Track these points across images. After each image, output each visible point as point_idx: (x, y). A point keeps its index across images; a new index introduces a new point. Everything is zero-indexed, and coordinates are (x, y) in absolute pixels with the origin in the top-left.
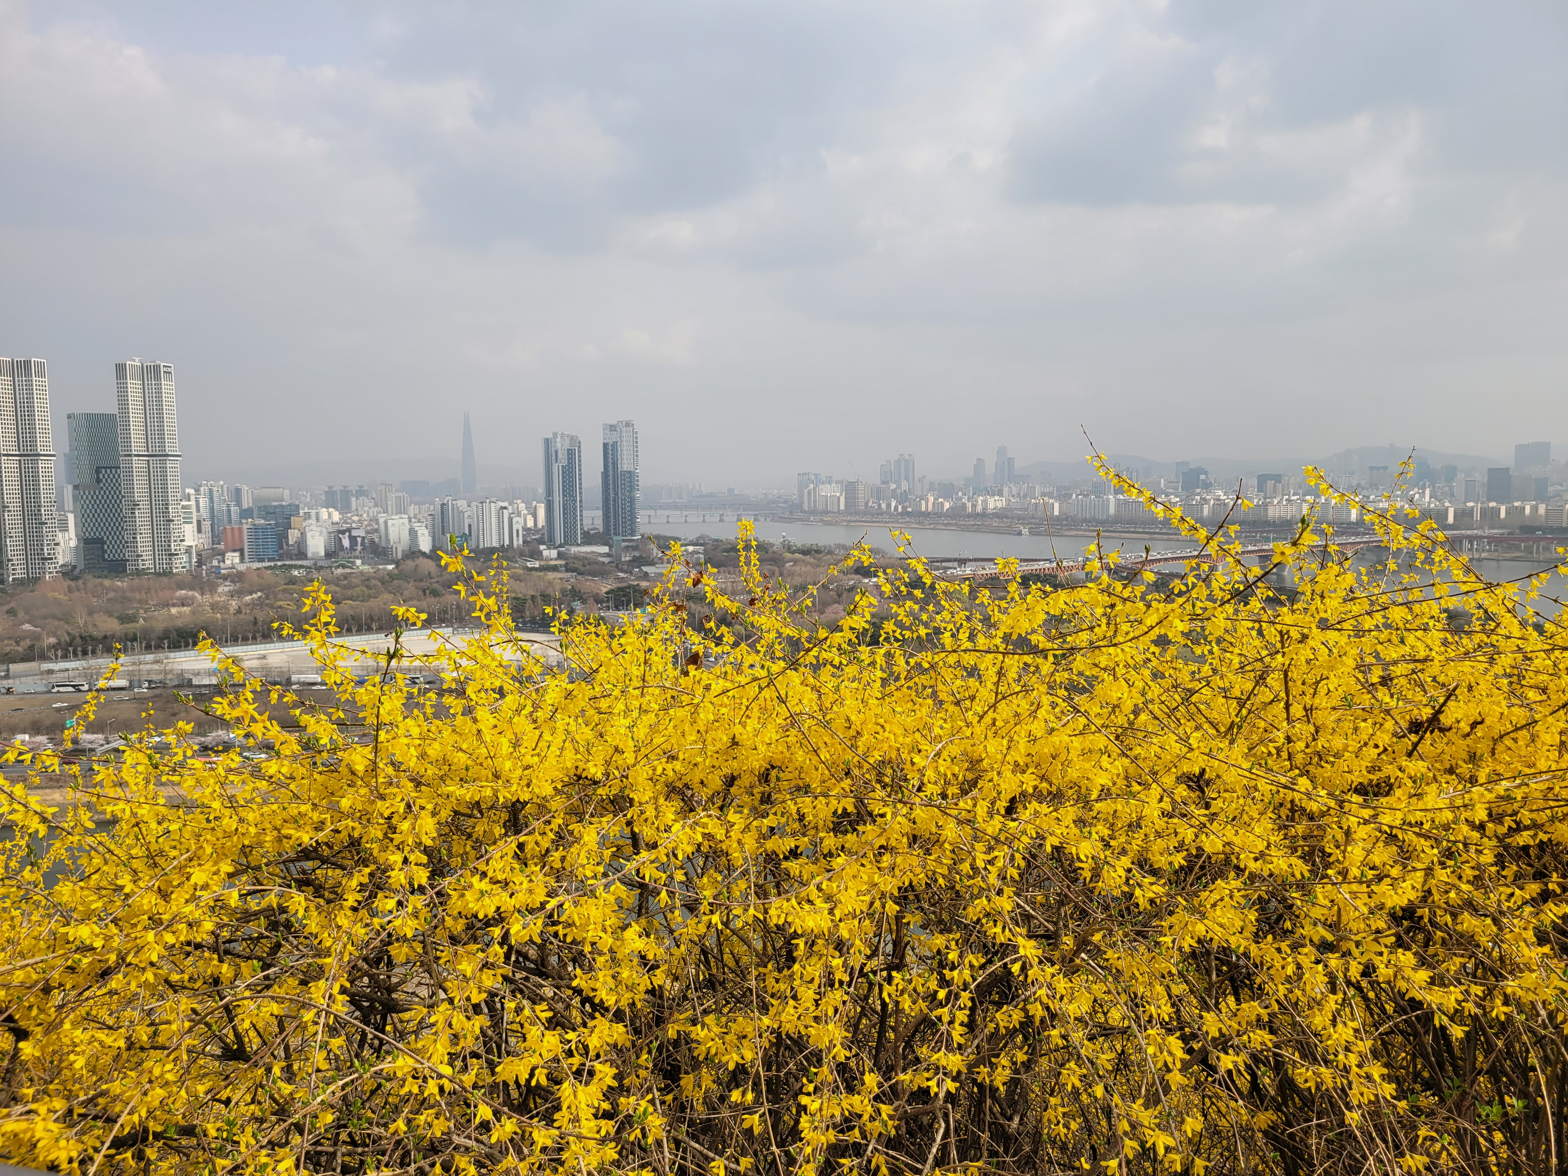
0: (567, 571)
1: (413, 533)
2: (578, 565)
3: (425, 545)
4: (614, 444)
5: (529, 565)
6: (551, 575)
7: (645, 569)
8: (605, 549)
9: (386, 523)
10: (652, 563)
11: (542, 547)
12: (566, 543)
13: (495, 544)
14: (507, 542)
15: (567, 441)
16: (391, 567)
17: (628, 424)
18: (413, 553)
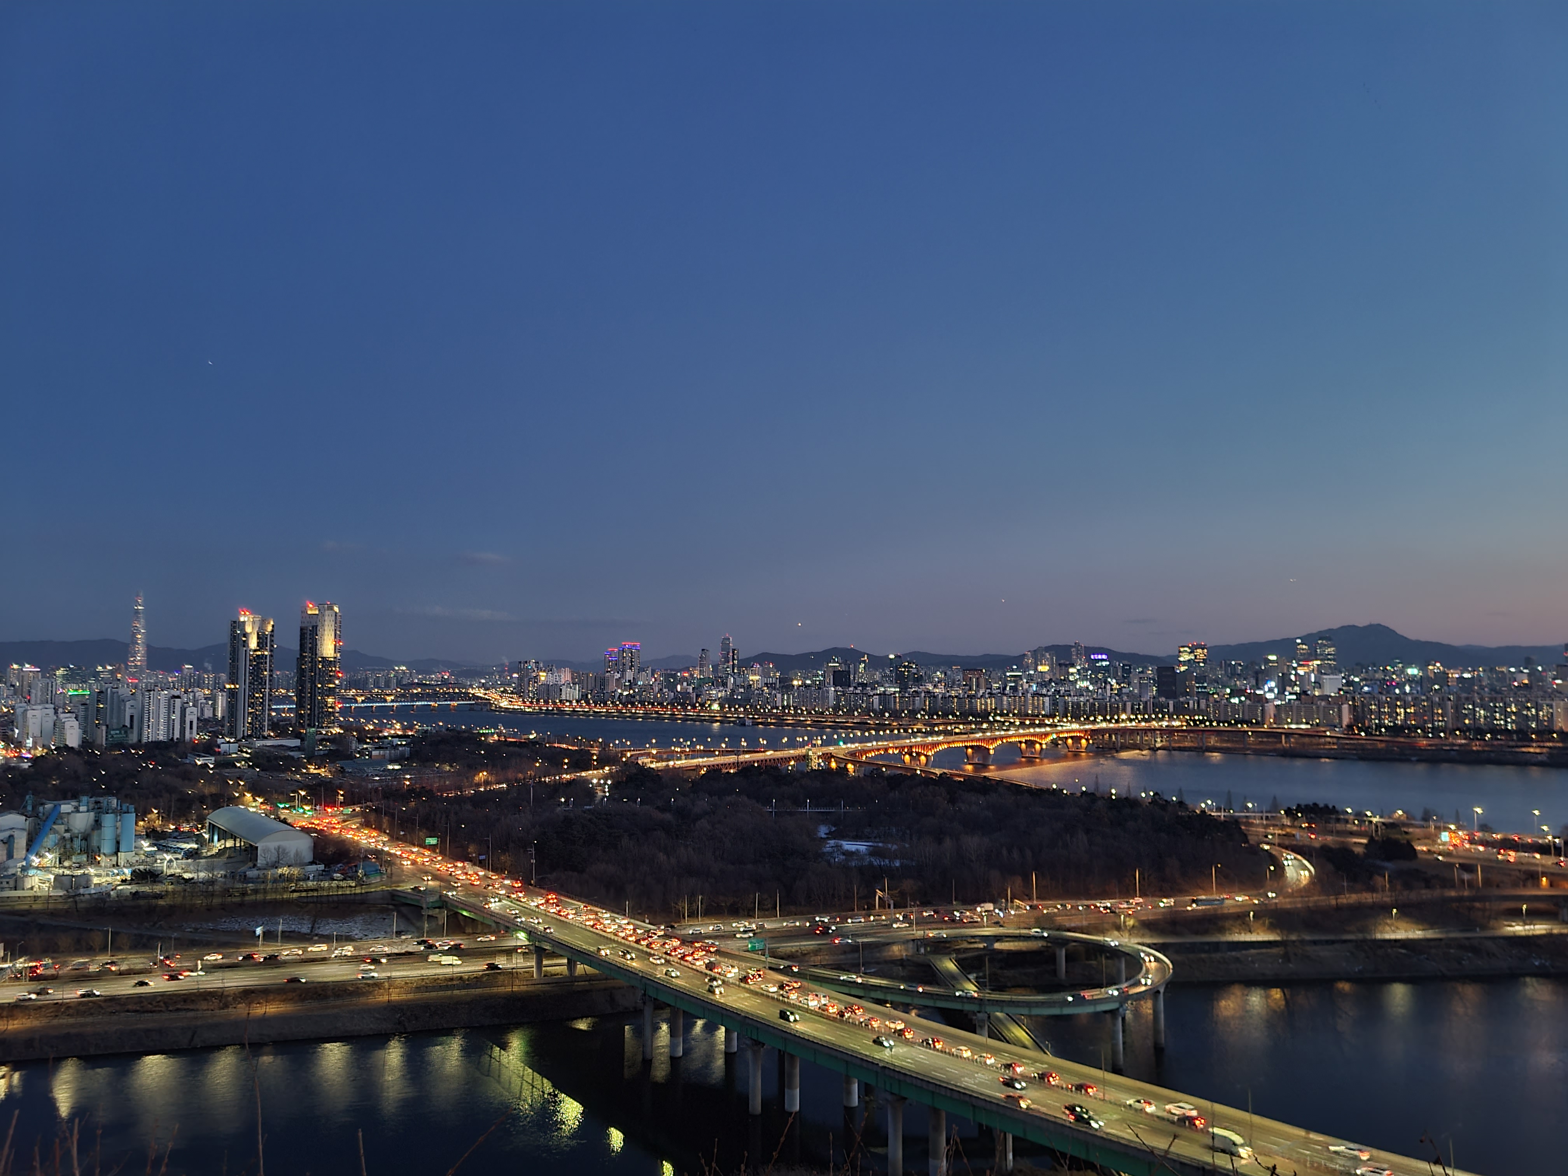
0: (248, 767)
1: (58, 725)
3: (73, 738)
4: (314, 629)
6: (227, 773)
8: (296, 743)
11: (220, 741)
12: (250, 736)
13: (162, 738)
18: (57, 749)
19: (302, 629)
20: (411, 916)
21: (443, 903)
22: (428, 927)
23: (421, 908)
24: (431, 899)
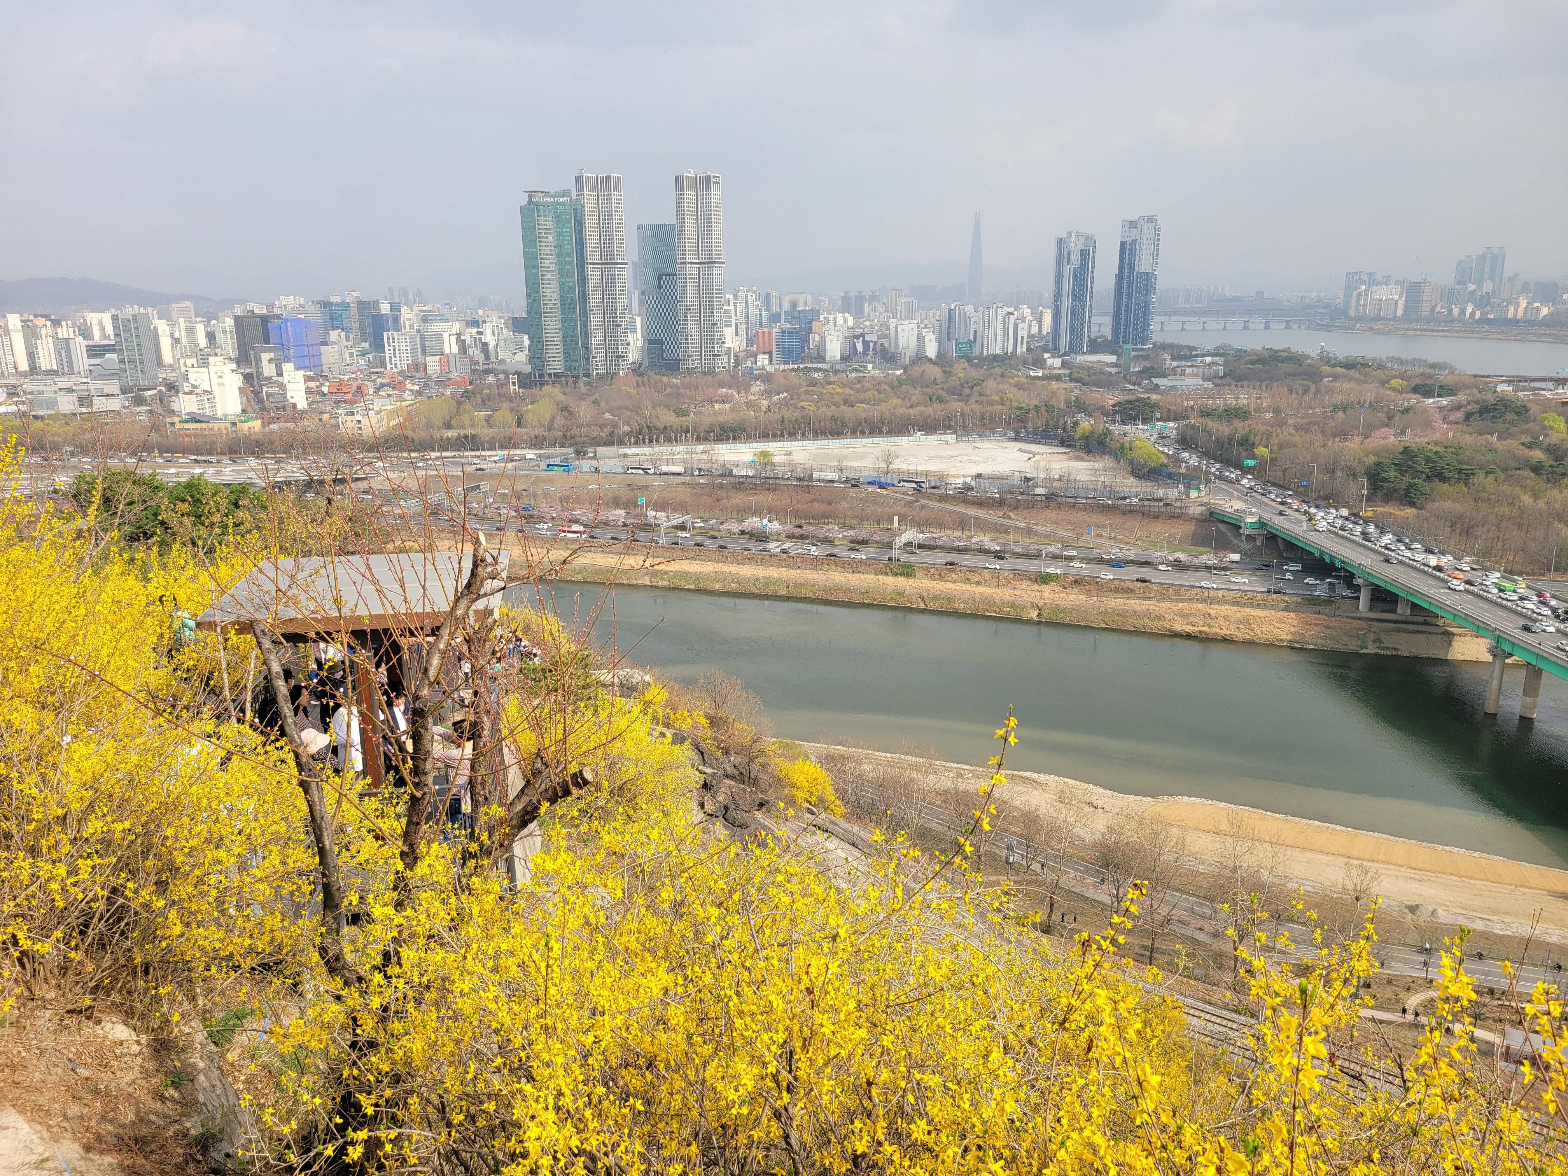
0: (1071, 380)
1: (921, 339)
2: (1083, 375)
3: (931, 351)
4: (1133, 243)
5: (1032, 373)
6: (1055, 385)
7: (1155, 381)
8: (1113, 359)
9: (896, 328)
10: (1164, 375)
11: (1046, 355)
12: (1072, 352)
13: (999, 351)
14: (1010, 350)
15: (1082, 240)
16: (899, 372)
17: (1151, 220)
18: (920, 359)
19: (1123, 244)
20: (1229, 534)
21: (1262, 524)
22: (1246, 546)
23: (1240, 527)
24: (1251, 520)
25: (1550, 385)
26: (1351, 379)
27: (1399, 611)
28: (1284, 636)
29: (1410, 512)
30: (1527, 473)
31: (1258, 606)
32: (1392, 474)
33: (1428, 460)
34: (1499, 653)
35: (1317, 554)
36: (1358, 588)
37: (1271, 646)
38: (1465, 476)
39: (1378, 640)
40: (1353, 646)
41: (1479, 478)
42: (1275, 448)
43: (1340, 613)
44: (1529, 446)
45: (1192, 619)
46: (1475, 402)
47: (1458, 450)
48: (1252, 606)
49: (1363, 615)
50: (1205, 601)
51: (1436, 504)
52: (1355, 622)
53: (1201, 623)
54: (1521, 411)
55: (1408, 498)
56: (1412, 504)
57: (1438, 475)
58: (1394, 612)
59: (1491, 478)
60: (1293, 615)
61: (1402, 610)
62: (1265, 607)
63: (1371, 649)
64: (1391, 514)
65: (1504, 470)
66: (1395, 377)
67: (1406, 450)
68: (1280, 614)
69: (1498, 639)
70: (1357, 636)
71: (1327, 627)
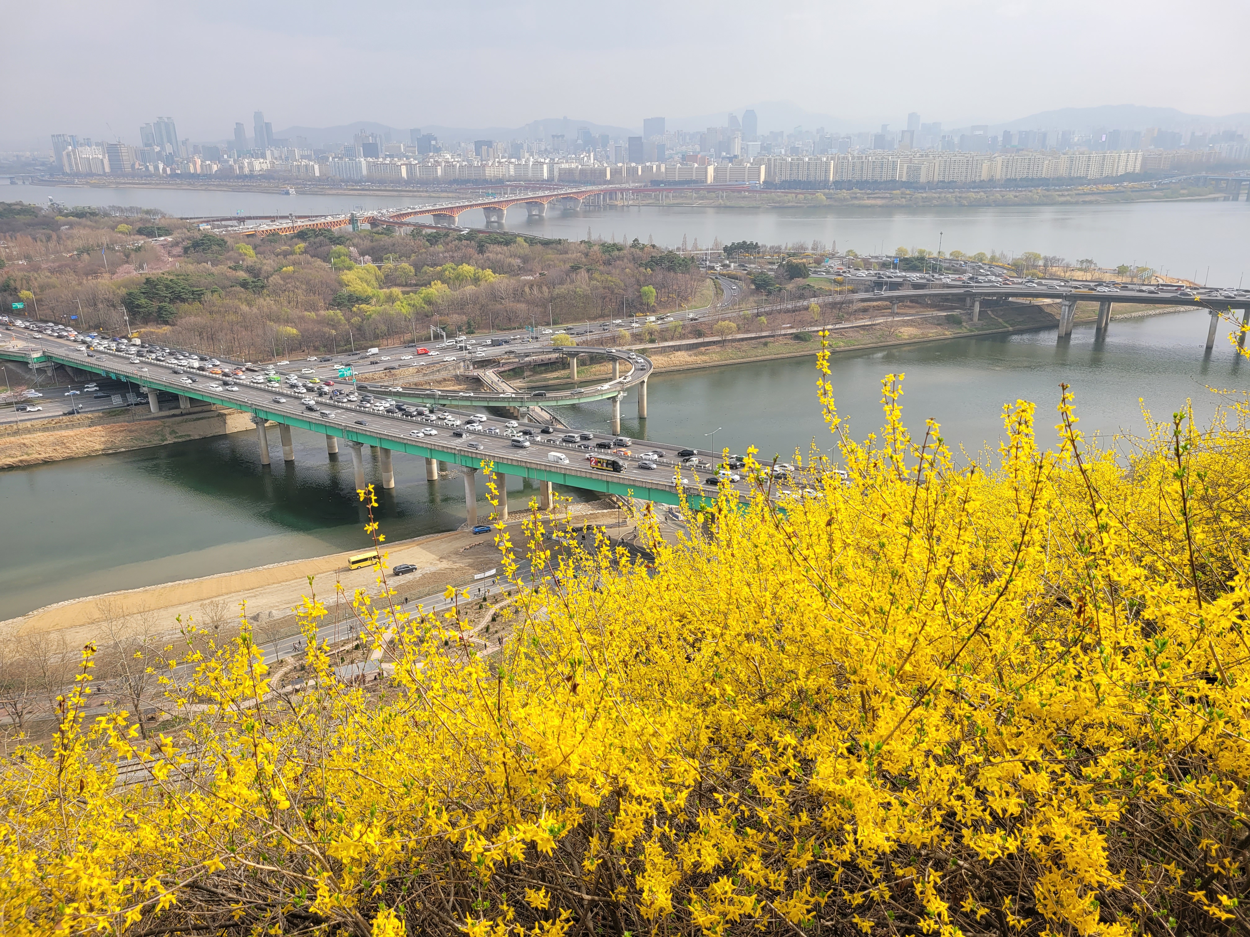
20: (19, 371)
21: (47, 358)
22: (39, 379)
23: (28, 363)
24: (35, 355)
25: (235, 223)
26: (85, 226)
27: (182, 406)
28: (98, 447)
29: (166, 329)
30: (238, 289)
31: (67, 427)
32: (143, 301)
33: (167, 287)
34: (259, 421)
35: (104, 375)
36: (146, 396)
37: (89, 457)
38: (198, 296)
39: (173, 432)
40: (156, 441)
41: (208, 296)
42: (37, 290)
43: (137, 417)
44: (235, 269)
45: (9, 452)
46: (189, 239)
47: (186, 276)
48: (61, 428)
49: (156, 415)
50: (16, 433)
51: (184, 320)
52: (151, 422)
53: (19, 453)
54: (221, 243)
55: (161, 318)
56: (166, 323)
57: (177, 298)
58: (178, 407)
59: (216, 295)
60: (99, 428)
61: (184, 405)
62: (74, 426)
63: (170, 440)
64: (152, 333)
65: (223, 288)
66: (121, 222)
67: (148, 281)
68: (88, 430)
69: (256, 411)
70: (156, 433)
71: (131, 431)
